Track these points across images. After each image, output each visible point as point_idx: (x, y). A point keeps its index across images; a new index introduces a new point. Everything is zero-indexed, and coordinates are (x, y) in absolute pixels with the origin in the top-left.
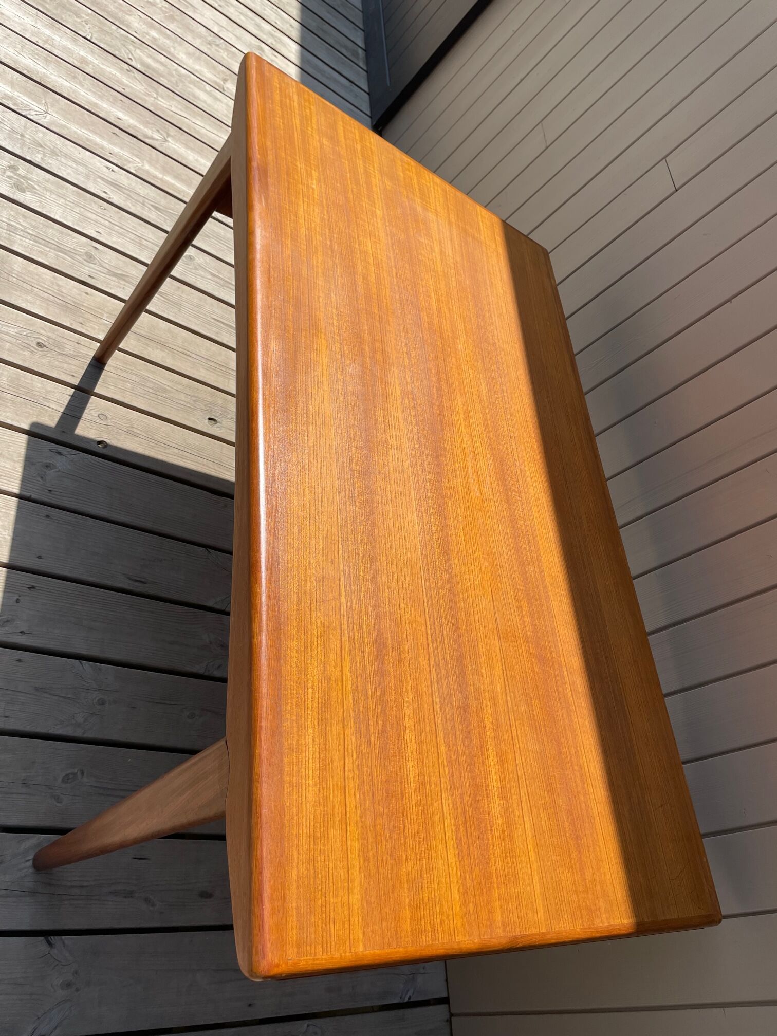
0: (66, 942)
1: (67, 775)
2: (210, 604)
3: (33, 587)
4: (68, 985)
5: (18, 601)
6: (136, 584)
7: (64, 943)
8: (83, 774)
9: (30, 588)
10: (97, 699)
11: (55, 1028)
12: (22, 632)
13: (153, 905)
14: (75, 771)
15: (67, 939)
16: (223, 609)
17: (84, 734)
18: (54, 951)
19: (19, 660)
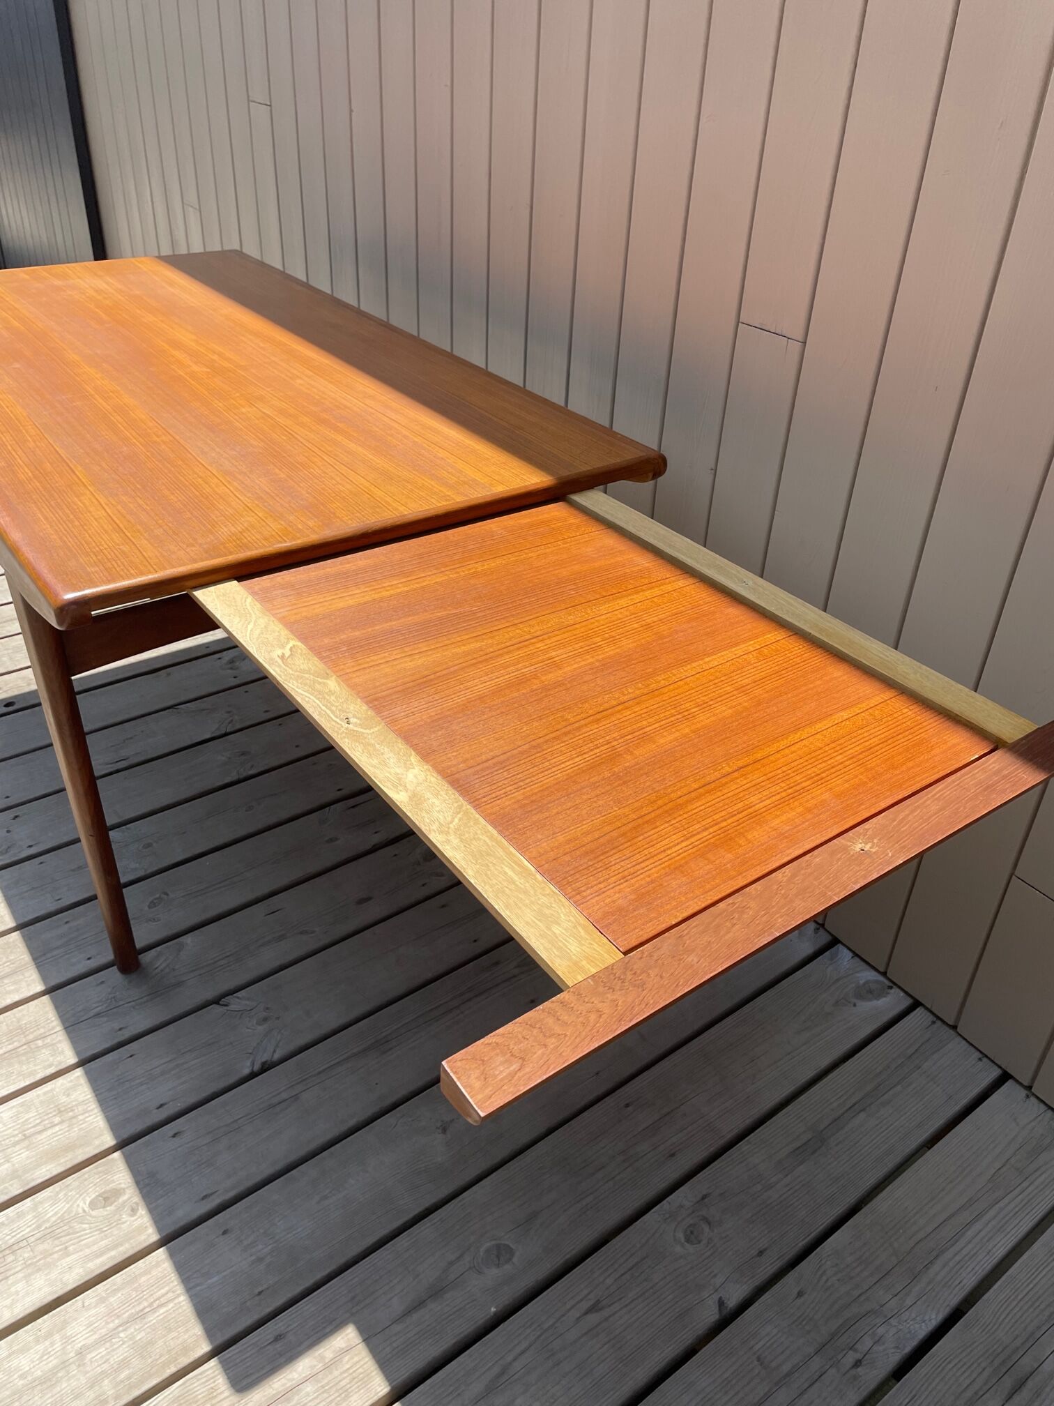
0: (240, 996)
1: (152, 902)
2: (208, 736)
3: (16, 817)
4: (265, 1020)
5: (8, 832)
6: (119, 763)
7: (238, 998)
8: (166, 894)
9: (14, 819)
10: (141, 847)
11: (275, 1051)
12: (30, 846)
13: (313, 932)
14: (158, 896)
15: (239, 994)
16: (223, 732)
17: (146, 870)
18: (232, 1007)
19: (41, 863)
